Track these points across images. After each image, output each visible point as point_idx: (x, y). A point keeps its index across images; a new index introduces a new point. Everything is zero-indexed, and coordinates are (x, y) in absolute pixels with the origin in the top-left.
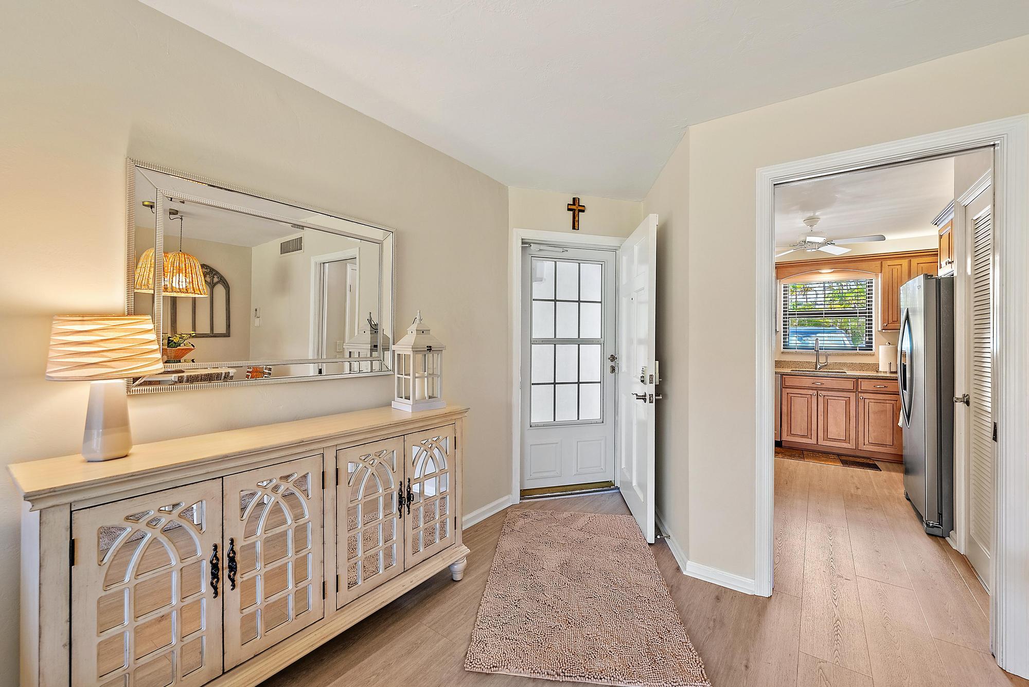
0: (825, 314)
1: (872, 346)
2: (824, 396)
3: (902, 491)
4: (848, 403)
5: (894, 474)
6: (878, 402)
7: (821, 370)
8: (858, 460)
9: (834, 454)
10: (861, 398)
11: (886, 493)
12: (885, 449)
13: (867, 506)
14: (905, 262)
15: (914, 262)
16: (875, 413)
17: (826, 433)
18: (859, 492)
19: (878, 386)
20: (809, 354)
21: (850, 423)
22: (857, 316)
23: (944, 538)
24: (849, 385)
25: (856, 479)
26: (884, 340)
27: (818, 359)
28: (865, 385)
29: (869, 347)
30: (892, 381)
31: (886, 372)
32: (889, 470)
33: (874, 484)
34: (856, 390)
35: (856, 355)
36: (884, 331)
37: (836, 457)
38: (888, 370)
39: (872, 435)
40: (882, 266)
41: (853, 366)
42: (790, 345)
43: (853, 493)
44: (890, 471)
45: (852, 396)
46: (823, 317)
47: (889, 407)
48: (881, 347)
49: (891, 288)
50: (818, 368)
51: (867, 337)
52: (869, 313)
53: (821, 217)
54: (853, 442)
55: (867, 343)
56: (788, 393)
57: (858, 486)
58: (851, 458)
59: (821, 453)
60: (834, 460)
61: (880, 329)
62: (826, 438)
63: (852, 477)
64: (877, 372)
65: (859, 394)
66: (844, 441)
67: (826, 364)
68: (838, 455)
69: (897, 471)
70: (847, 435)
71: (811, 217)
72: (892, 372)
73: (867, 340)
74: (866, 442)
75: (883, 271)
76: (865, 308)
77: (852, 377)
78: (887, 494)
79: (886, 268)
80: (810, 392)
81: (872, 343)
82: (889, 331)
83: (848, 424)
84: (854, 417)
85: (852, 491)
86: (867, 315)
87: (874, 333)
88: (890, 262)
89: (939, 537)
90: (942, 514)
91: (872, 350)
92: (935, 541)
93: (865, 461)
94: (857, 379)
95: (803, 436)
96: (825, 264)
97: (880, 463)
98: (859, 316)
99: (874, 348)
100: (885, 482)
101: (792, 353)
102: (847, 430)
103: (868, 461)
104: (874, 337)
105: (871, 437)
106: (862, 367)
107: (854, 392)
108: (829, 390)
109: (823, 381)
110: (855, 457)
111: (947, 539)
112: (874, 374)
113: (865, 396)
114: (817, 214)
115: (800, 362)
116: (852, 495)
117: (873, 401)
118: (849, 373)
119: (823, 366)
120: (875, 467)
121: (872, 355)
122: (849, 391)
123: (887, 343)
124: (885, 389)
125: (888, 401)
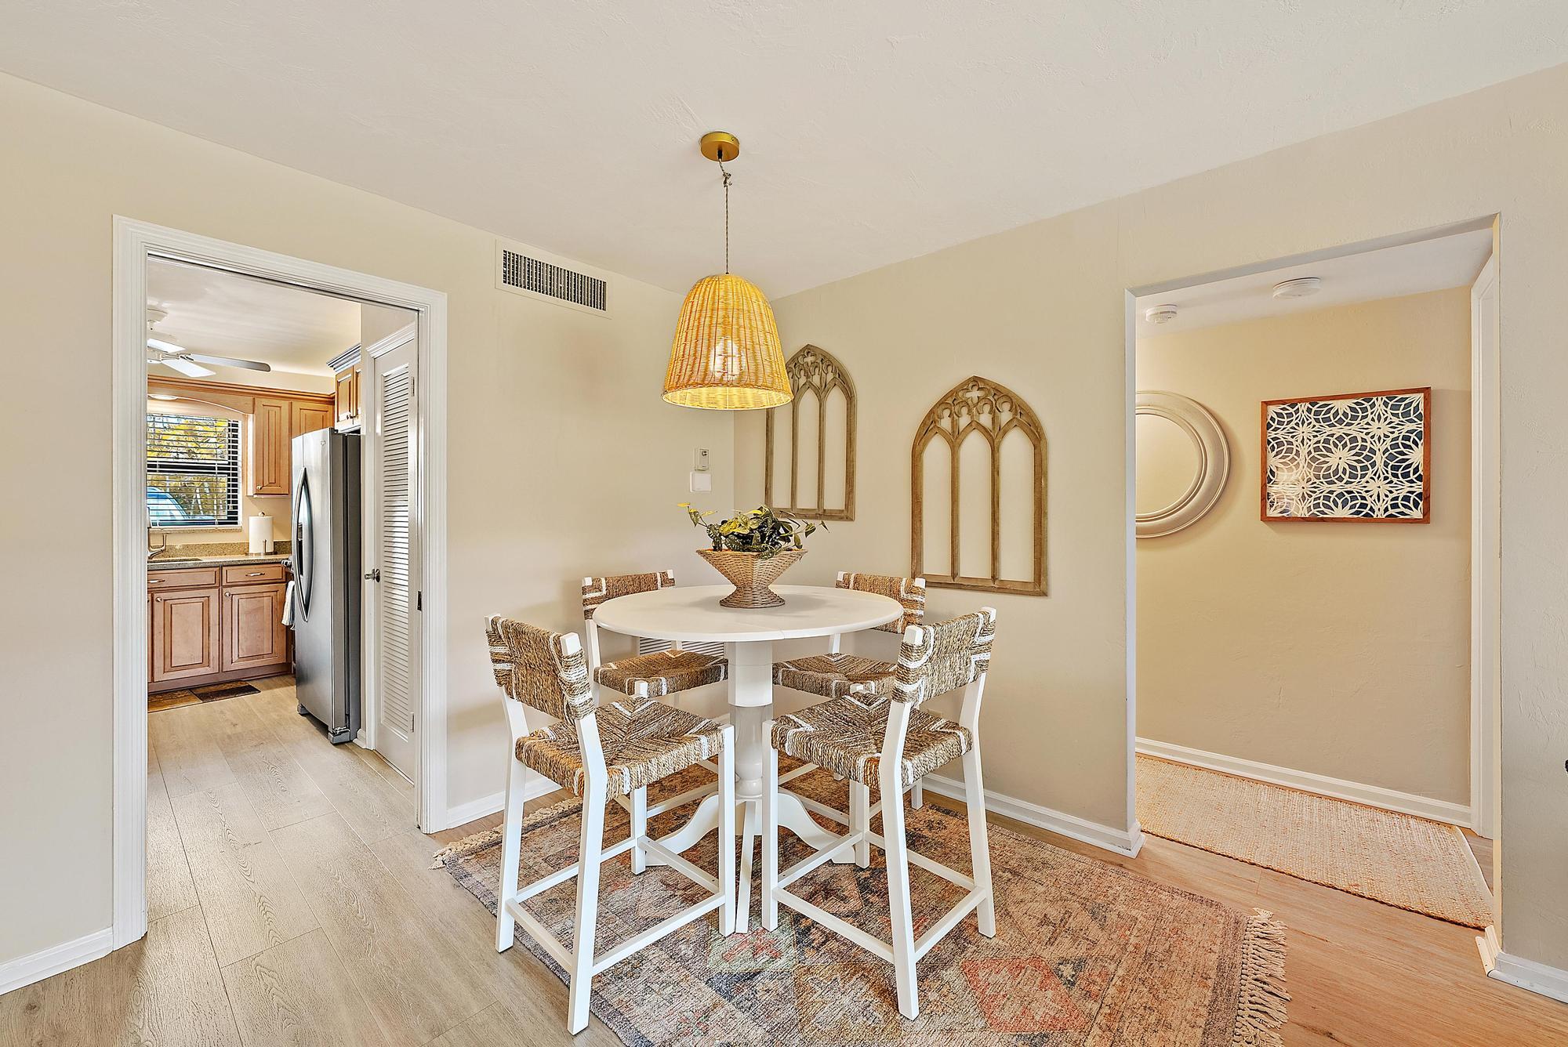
0: (160, 467)
1: (236, 518)
2: (165, 600)
3: (294, 707)
4: (206, 606)
5: (277, 691)
6: (252, 596)
7: (154, 559)
8: (224, 687)
9: (183, 690)
10: (227, 594)
11: (274, 716)
12: (262, 661)
13: (254, 743)
14: (285, 404)
15: (297, 405)
16: (248, 613)
18: (239, 729)
19: (252, 575)
21: (209, 635)
22: (215, 473)
23: (351, 741)
24: (208, 577)
25: (228, 713)
26: (255, 508)
28: (232, 575)
29: (233, 519)
30: (269, 566)
31: (259, 554)
32: (269, 688)
33: (256, 712)
34: (219, 584)
35: (214, 531)
36: (255, 496)
37: (188, 693)
38: (262, 551)
39: (243, 645)
40: (254, 404)
41: (208, 549)
43: (230, 733)
44: (271, 688)
45: (213, 594)
46: (155, 471)
47: (267, 601)
48: (252, 519)
49: (266, 436)
51: (231, 505)
52: (234, 469)
53: (168, 311)
54: (214, 663)
55: (229, 513)
57: (235, 722)
58: (212, 688)
59: (161, 694)
60: (186, 699)
61: (250, 493)
62: (168, 667)
63: (222, 712)
64: (247, 554)
65: (224, 589)
66: (201, 664)
67: (163, 548)
68: (190, 689)
69: (281, 686)
70: (206, 653)
71: (154, 307)
72: (267, 554)
73: (231, 509)
74: (235, 658)
75: (255, 412)
76: (227, 463)
77: (213, 565)
78: (276, 718)
79: (259, 408)
81: (236, 513)
82: (263, 497)
83: (206, 637)
84: (216, 625)
85: (229, 732)
86: (231, 472)
87: (240, 499)
88: (265, 401)
89: (347, 742)
90: (349, 715)
91: (236, 523)
92: (343, 749)
93: (234, 685)
94: (221, 567)
96: (167, 386)
97: (255, 682)
98: (219, 473)
99: (240, 520)
100: (270, 704)
102: (205, 647)
103: (239, 685)
104: (240, 505)
105: (242, 649)
106: (224, 548)
107: (215, 587)
108: (173, 591)
109: (162, 577)
110: (218, 684)
111: (355, 741)
112: (242, 558)
113: (233, 590)
114: (165, 305)
116: (229, 737)
117: (244, 596)
118: (206, 560)
119: (158, 553)
120: (251, 690)
121: (240, 531)
122: (209, 587)
123: (260, 514)
124: (262, 577)
125: (265, 594)
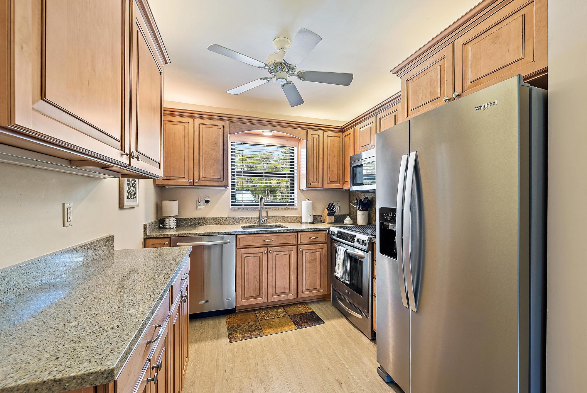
4: (291, 256)
6: (311, 251)
10: (300, 250)
12: (316, 292)
14: (321, 133)
15: (326, 134)
16: (310, 262)
17: (274, 289)
19: (311, 238)
20: (253, 210)
24: (290, 239)
26: (303, 196)
27: (260, 214)
28: (303, 238)
29: (292, 203)
30: (320, 232)
31: (307, 223)
34: (297, 243)
36: (306, 189)
39: (308, 282)
40: (307, 134)
42: (236, 202)
45: (294, 249)
48: (303, 203)
50: (261, 222)
52: (292, 174)
54: (294, 292)
56: (242, 254)
62: (274, 294)
64: (300, 223)
65: (299, 247)
66: (289, 293)
67: (267, 218)
68: (282, 306)
70: (291, 286)
72: (310, 223)
74: (304, 290)
75: (308, 139)
79: (310, 137)
80: (262, 250)
81: (294, 199)
83: (291, 276)
88: (312, 132)
91: (293, 205)
94: (297, 232)
95: (255, 297)
99: (295, 203)
101: (239, 209)
102: (291, 282)
105: (307, 284)
107: (295, 245)
113: (303, 248)
115: (247, 218)
117: (308, 251)
119: (265, 221)
121: (296, 209)
122: (292, 245)
123: (307, 200)
124: (316, 240)
125: (317, 250)
